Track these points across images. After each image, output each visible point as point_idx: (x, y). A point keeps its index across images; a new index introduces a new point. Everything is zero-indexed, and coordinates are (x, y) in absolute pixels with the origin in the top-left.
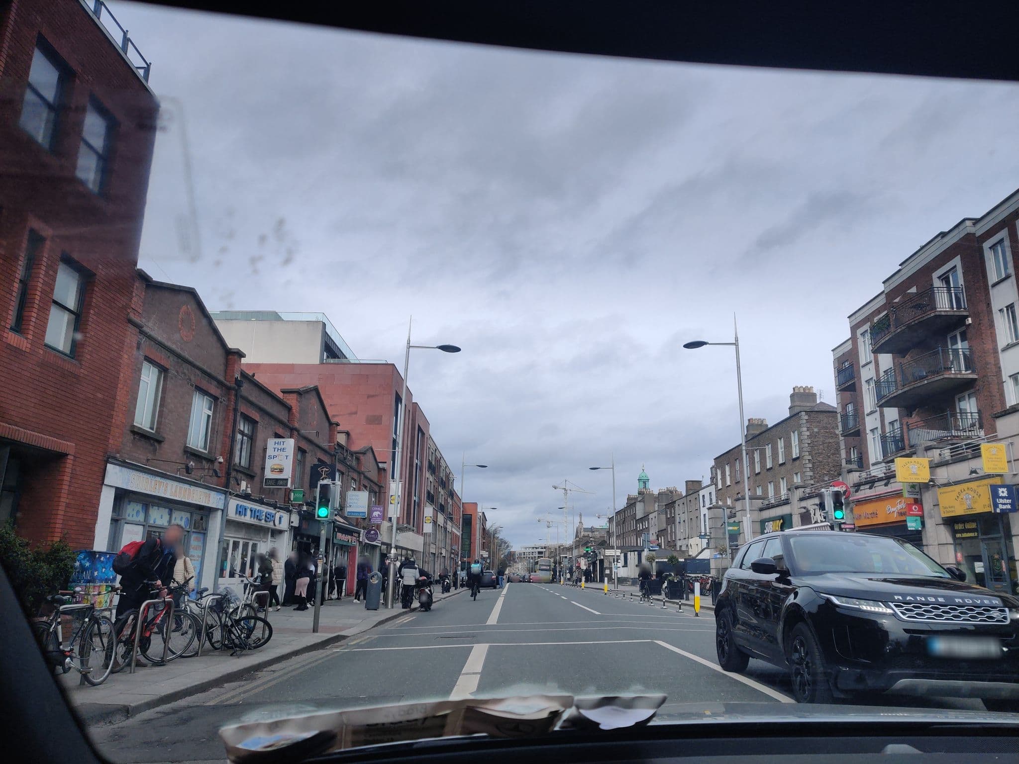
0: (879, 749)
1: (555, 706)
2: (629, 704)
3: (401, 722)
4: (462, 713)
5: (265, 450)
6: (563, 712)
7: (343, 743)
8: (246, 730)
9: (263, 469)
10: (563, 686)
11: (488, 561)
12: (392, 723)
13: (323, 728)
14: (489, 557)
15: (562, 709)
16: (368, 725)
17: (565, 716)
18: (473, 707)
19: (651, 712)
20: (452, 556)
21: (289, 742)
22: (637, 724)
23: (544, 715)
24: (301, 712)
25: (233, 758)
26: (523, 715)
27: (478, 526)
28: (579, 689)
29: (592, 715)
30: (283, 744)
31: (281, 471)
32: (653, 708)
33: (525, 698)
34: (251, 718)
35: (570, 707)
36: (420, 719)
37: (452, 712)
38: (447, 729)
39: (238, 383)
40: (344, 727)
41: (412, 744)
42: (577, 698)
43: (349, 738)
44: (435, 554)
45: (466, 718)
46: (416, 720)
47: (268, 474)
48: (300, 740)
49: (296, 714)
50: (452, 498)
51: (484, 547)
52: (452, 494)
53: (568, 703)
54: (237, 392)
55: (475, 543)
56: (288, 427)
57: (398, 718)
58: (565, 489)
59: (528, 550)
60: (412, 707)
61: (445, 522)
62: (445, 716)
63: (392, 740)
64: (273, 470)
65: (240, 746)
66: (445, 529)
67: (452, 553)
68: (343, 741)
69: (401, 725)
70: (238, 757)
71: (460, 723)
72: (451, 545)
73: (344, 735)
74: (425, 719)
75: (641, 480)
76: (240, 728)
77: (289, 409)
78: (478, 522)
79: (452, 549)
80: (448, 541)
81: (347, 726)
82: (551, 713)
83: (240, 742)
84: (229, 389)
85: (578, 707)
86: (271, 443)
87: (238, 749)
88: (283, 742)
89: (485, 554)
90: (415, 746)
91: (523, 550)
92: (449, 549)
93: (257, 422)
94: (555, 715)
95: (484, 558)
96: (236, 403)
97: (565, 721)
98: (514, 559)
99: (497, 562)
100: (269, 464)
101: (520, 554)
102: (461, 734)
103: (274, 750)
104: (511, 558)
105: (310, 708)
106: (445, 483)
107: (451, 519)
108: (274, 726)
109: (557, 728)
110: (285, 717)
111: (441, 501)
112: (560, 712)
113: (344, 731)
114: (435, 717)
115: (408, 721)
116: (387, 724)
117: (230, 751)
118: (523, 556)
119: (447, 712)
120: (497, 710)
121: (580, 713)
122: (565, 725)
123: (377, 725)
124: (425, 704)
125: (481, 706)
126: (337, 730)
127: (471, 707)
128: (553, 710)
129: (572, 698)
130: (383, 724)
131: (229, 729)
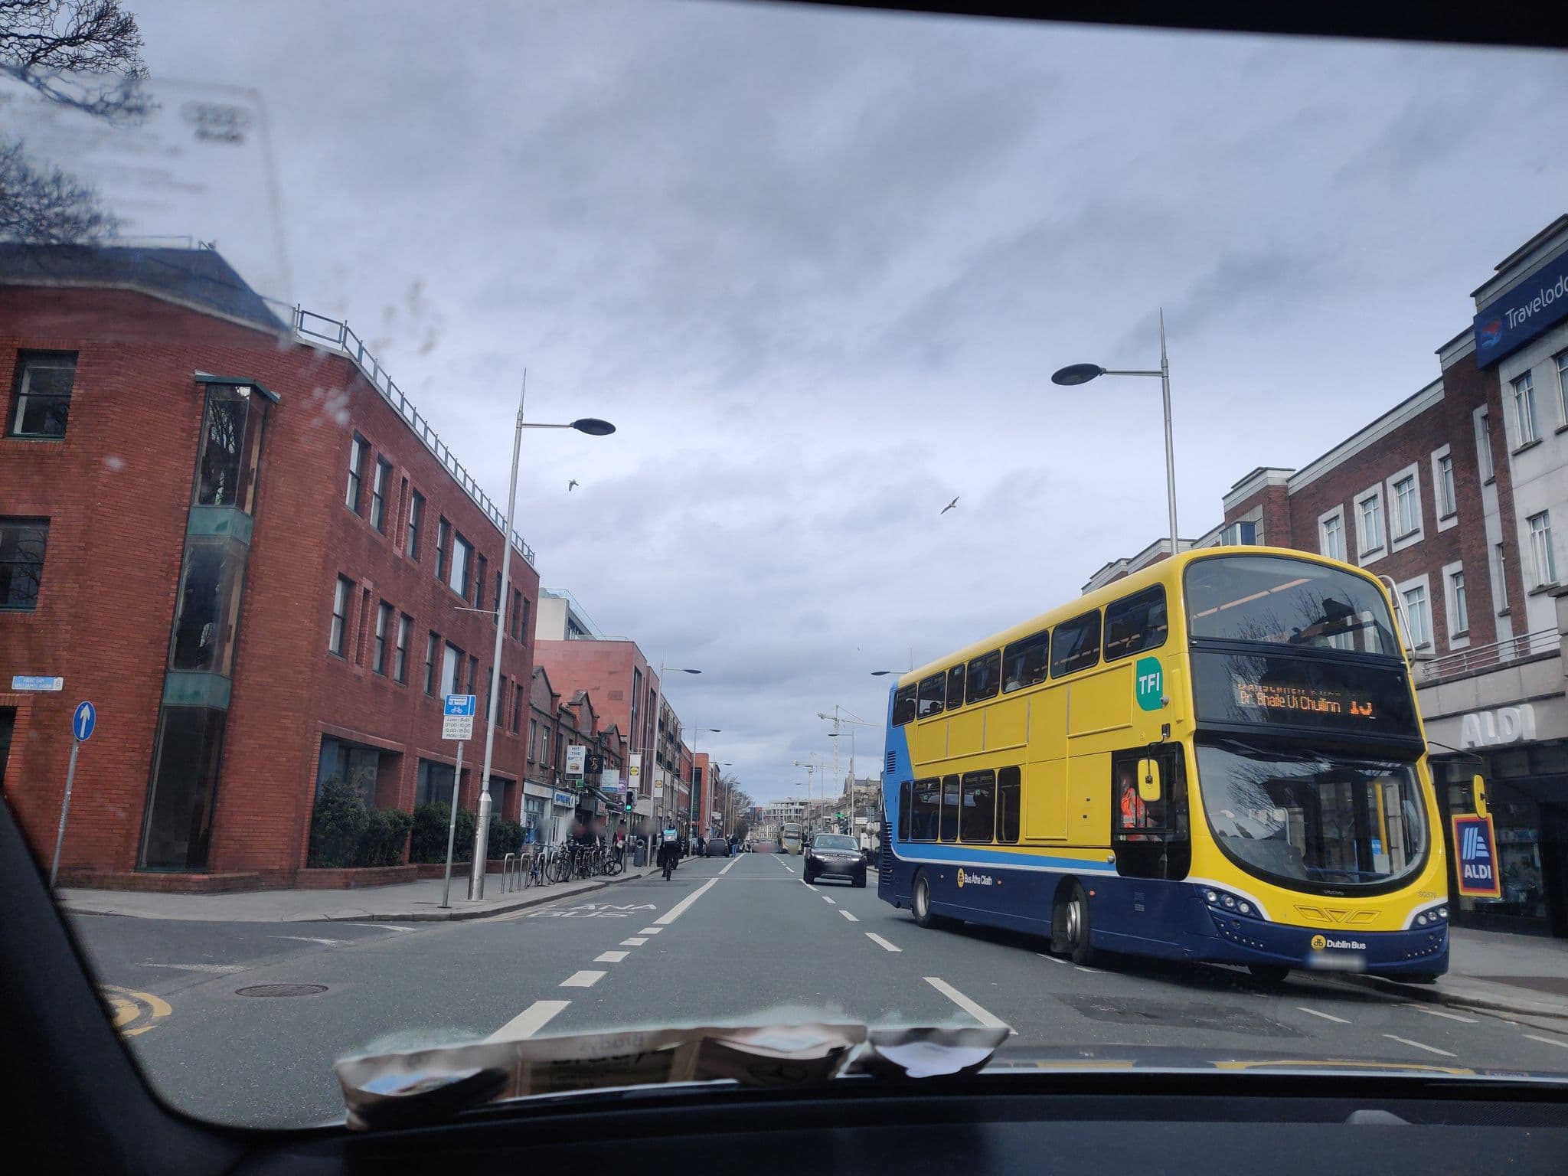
0: (1342, 1117)
1: (838, 1041)
2: (951, 1040)
3: (604, 1059)
4: (698, 1046)
5: (566, 752)
6: (851, 1049)
7: (518, 1089)
8: (374, 1064)
9: (565, 766)
10: (850, 1009)
11: (721, 824)
12: (591, 1061)
13: (491, 1064)
14: (722, 819)
15: (848, 1045)
16: (555, 1062)
17: (854, 1056)
18: (715, 1039)
19: (985, 1053)
20: (679, 819)
21: (437, 1084)
22: (964, 1069)
23: (822, 1053)
24: (456, 1040)
25: (354, 1106)
26: (788, 1052)
27: (709, 782)
28: (875, 1015)
29: (895, 1055)
30: (428, 1088)
31: (577, 768)
32: (987, 1046)
33: (793, 1027)
34: (381, 1047)
35: (862, 1041)
36: (634, 1055)
37: (683, 1046)
38: (674, 1071)
39: (559, 716)
40: (520, 1064)
41: (622, 1093)
42: (872, 1028)
43: (528, 1080)
44: (661, 818)
45: (702, 1055)
46: (628, 1056)
47: (569, 771)
48: (454, 1082)
49: (448, 1042)
50: (680, 751)
51: (717, 806)
52: (679, 747)
53: (857, 1035)
54: (558, 721)
55: (705, 802)
56: (574, 731)
57: (600, 1053)
58: (836, 719)
59: (779, 807)
60: (623, 1038)
61: (672, 781)
62: (670, 1052)
63: (592, 1086)
64: (572, 768)
65: (364, 1088)
66: (672, 788)
67: (678, 816)
68: (518, 1084)
69: (603, 1063)
70: (362, 1105)
71: (693, 1061)
72: (678, 807)
73: (519, 1075)
74: (641, 1055)
76: (366, 1061)
77: (574, 717)
78: (709, 777)
79: (678, 811)
80: (675, 802)
81: (523, 1062)
82: (833, 1050)
83: (364, 1082)
84: (554, 720)
85: (873, 1043)
86: (570, 748)
87: (362, 1093)
88: (427, 1084)
89: (717, 816)
90: (626, 1096)
91: (773, 807)
92: (676, 810)
93: (562, 735)
94: (838, 1054)
95: (716, 820)
96: (558, 729)
97: (853, 1063)
98: (759, 819)
99: (732, 825)
100: (569, 763)
101: (769, 812)
102: (696, 1079)
103: (417, 1096)
104: (755, 817)
105: (469, 1035)
106: (672, 737)
107: (678, 776)
108: (416, 1060)
109: (841, 1075)
110: (430, 1046)
111: (669, 758)
112: (847, 1048)
113: (519, 1071)
114: (655, 1053)
115: (615, 1058)
116: (583, 1060)
117: (350, 1094)
118: (772, 815)
119: (674, 1045)
120: (751, 1044)
121: (876, 1052)
122: (853, 1069)
123: (568, 1062)
124: (641, 1033)
125: (725, 1037)
126: (508, 1068)
127: (711, 1039)
128: (836, 1045)
129: (864, 1029)
130: (578, 1061)
131: (348, 1062)
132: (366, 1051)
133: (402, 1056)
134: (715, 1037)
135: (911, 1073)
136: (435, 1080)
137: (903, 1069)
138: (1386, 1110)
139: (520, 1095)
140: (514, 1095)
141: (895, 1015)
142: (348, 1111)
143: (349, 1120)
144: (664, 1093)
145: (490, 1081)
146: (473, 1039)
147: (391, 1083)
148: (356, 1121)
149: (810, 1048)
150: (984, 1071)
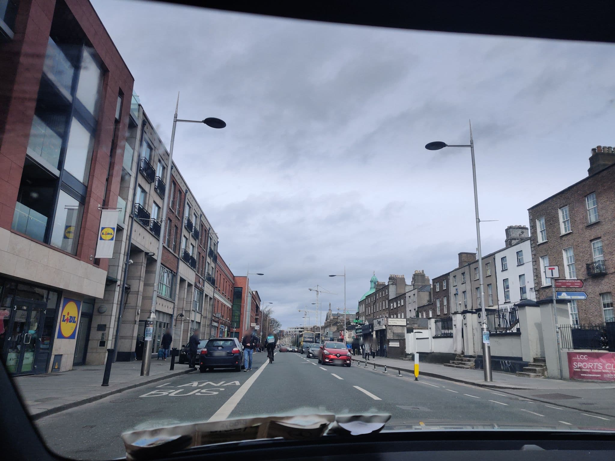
0: (519, 447)
1: (324, 421)
2: (368, 420)
3: (231, 430)
4: (268, 424)
7: (196, 443)
8: (137, 434)
10: (328, 409)
12: (226, 431)
13: (185, 433)
15: (328, 423)
16: (211, 432)
17: (330, 427)
19: (381, 425)
22: (373, 431)
23: (318, 426)
24: (171, 424)
25: (129, 451)
26: (304, 426)
28: (338, 411)
29: (346, 426)
30: (160, 443)
32: (383, 423)
33: (306, 416)
34: (140, 428)
35: (333, 421)
36: (243, 428)
37: (262, 424)
38: (259, 434)
42: (337, 416)
43: (200, 439)
45: (270, 428)
46: (240, 429)
48: (170, 441)
49: (168, 425)
53: (331, 419)
57: (229, 428)
59: (292, 330)
60: (238, 421)
62: (257, 427)
65: (134, 444)
68: (196, 441)
70: (132, 451)
71: (266, 430)
73: (196, 438)
74: (246, 428)
75: (373, 281)
76: (134, 433)
81: (198, 432)
82: (322, 425)
83: (133, 442)
85: (338, 422)
88: (159, 442)
90: (240, 445)
91: (289, 330)
94: (324, 426)
97: (330, 430)
98: (284, 335)
101: (287, 332)
102: (267, 437)
103: (155, 447)
104: (280, 335)
105: (176, 422)
108: (154, 433)
109: (325, 434)
110: (161, 427)
112: (327, 424)
113: (197, 435)
114: (251, 427)
115: (235, 430)
116: (222, 431)
117: (128, 447)
118: (289, 333)
119: (259, 424)
120: (288, 424)
121: (339, 425)
122: (330, 432)
123: (216, 432)
124: (246, 419)
125: (279, 421)
126: (192, 435)
127: (273, 421)
128: (323, 423)
129: (334, 416)
130: (220, 431)
131: (127, 434)
132: (134, 429)
133: (149, 431)
134: (275, 421)
135: (352, 434)
136: (161, 440)
137: (350, 432)
138: (535, 444)
139: (197, 445)
140: (194, 446)
141: (347, 410)
142: (127, 454)
143: (127, 457)
144: (255, 443)
145: (185, 440)
146: (177, 423)
147: (144, 442)
148: (130, 457)
149: (312, 425)
150: (381, 432)
